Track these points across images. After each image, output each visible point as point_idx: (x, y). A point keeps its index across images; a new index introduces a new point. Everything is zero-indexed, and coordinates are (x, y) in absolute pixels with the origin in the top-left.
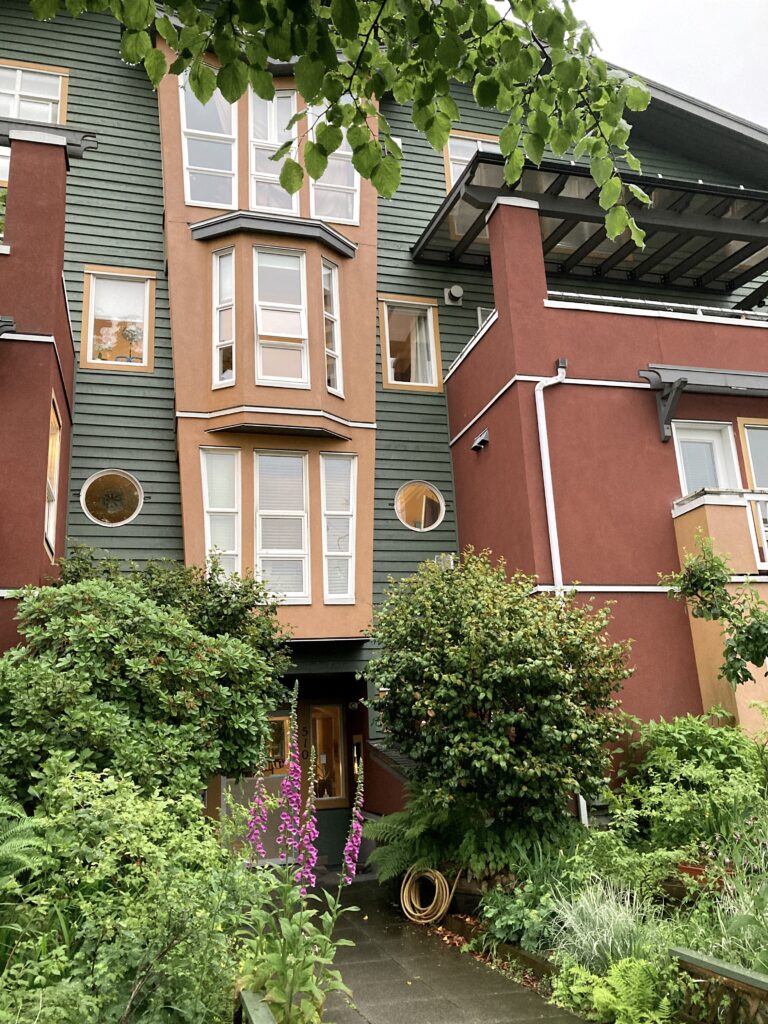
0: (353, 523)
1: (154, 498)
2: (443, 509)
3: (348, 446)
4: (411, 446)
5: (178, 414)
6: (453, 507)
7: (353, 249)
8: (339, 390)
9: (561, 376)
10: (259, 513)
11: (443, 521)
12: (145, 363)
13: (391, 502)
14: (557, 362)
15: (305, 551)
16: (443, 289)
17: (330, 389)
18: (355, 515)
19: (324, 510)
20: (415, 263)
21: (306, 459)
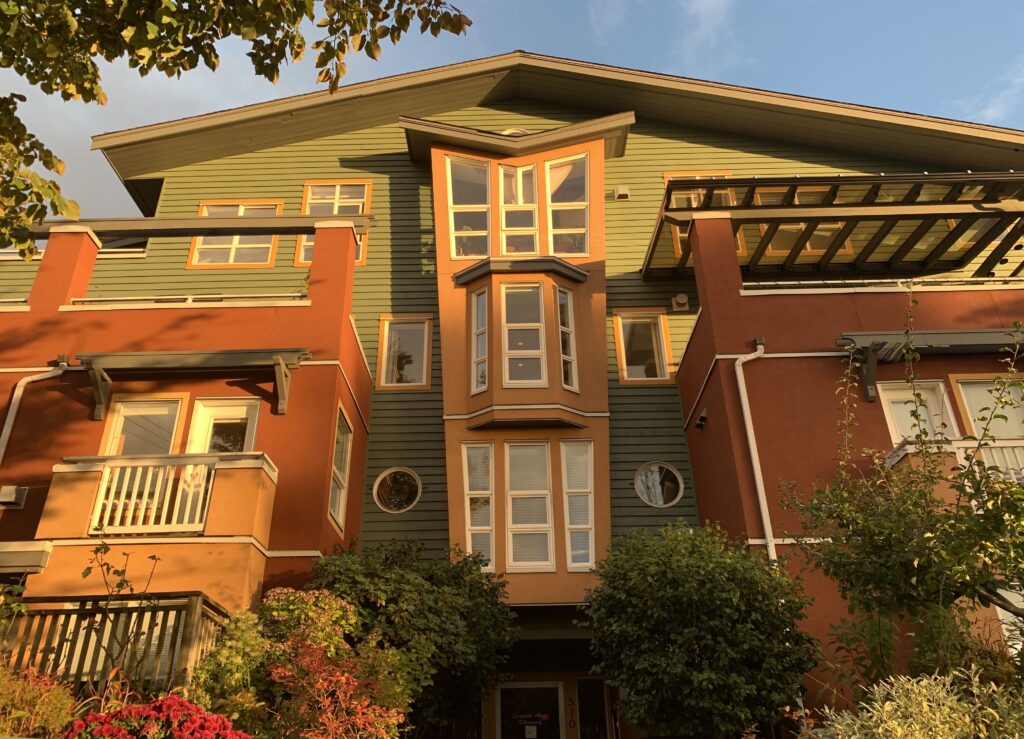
0: (591, 498)
1: (430, 488)
2: (682, 486)
3: (583, 433)
4: (647, 432)
5: (445, 417)
6: (691, 484)
7: (586, 276)
8: (575, 387)
9: (760, 352)
10: (510, 494)
11: (683, 497)
12: (424, 383)
13: (631, 482)
14: (755, 341)
15: (548, 527)
16: (670, 299)
17: (566, 387)
18: (593, 492)
19: (565, 489)
20: (645, 281)
21: (548, 448)
